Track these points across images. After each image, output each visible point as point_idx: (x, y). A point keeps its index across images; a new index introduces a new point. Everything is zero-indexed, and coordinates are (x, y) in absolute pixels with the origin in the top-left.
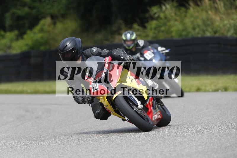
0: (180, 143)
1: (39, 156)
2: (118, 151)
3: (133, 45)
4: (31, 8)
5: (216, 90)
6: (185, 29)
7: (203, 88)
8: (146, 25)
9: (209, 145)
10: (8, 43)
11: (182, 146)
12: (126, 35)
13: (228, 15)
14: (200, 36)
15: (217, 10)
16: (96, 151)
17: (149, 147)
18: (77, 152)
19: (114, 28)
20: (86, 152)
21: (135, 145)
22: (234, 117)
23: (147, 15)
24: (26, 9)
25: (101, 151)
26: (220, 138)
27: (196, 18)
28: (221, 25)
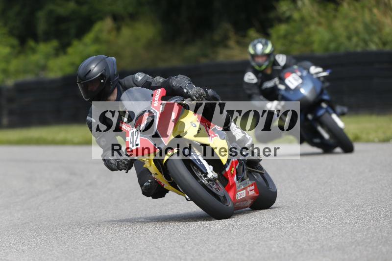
1: (92, 248)
2: (222, 240)
3: (266, 63)
4: (80, 3)
6: (334, 39)
7: (364, 136)
9: (373, 231)
10: (42, 62)
11: (329, 233)
12: (255, 47)
14: (359, 49)
16: (186, 241)
18: (155, 241)
19: (217, 37)
20: (171, 241)
21: (251, 231)
23: (272, 15)
24: (72, 5)
25: (195, 241)
27: (354, 20)
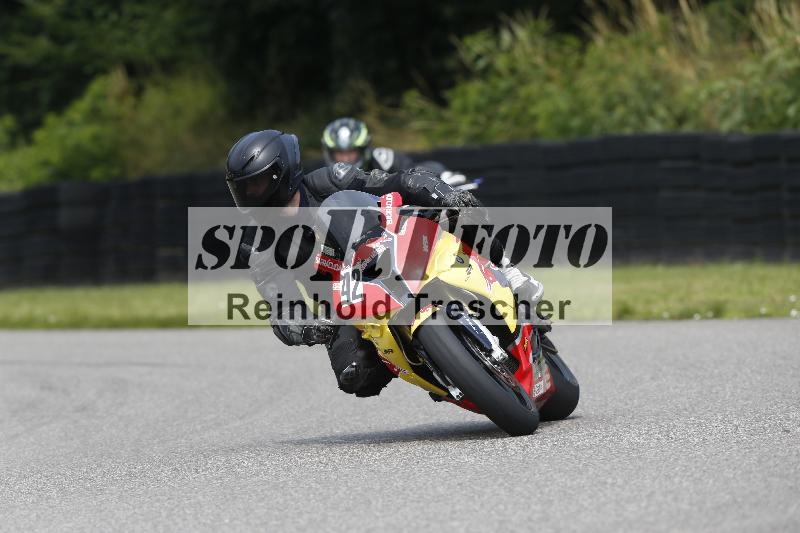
0: (562, 494)
2: (354, 519)
4: (58, 39)
5: (686, 316)
6: (578, 109)
7: (640, 307)
8: (448, 94)
9: (661, 499)
11: (570, 504)
12: (335, 134)
13: (725, 59)
14: (628, 131)
15: (686, 44)
16: (279, 523)
17: (458, 507)
18: (217, 523)
20: (248, 523)
21: (412, 501)
22: (746, 405)
23: (450, 63)
24: (43, 44)
25: (298, 522)
26: (698, 475)
27: (615, 71)
28: (703, 95)
